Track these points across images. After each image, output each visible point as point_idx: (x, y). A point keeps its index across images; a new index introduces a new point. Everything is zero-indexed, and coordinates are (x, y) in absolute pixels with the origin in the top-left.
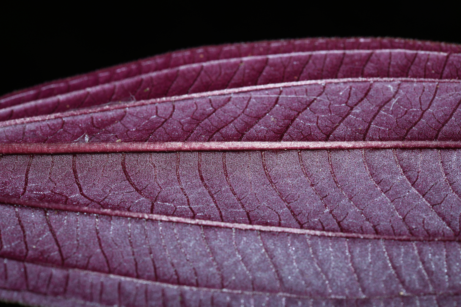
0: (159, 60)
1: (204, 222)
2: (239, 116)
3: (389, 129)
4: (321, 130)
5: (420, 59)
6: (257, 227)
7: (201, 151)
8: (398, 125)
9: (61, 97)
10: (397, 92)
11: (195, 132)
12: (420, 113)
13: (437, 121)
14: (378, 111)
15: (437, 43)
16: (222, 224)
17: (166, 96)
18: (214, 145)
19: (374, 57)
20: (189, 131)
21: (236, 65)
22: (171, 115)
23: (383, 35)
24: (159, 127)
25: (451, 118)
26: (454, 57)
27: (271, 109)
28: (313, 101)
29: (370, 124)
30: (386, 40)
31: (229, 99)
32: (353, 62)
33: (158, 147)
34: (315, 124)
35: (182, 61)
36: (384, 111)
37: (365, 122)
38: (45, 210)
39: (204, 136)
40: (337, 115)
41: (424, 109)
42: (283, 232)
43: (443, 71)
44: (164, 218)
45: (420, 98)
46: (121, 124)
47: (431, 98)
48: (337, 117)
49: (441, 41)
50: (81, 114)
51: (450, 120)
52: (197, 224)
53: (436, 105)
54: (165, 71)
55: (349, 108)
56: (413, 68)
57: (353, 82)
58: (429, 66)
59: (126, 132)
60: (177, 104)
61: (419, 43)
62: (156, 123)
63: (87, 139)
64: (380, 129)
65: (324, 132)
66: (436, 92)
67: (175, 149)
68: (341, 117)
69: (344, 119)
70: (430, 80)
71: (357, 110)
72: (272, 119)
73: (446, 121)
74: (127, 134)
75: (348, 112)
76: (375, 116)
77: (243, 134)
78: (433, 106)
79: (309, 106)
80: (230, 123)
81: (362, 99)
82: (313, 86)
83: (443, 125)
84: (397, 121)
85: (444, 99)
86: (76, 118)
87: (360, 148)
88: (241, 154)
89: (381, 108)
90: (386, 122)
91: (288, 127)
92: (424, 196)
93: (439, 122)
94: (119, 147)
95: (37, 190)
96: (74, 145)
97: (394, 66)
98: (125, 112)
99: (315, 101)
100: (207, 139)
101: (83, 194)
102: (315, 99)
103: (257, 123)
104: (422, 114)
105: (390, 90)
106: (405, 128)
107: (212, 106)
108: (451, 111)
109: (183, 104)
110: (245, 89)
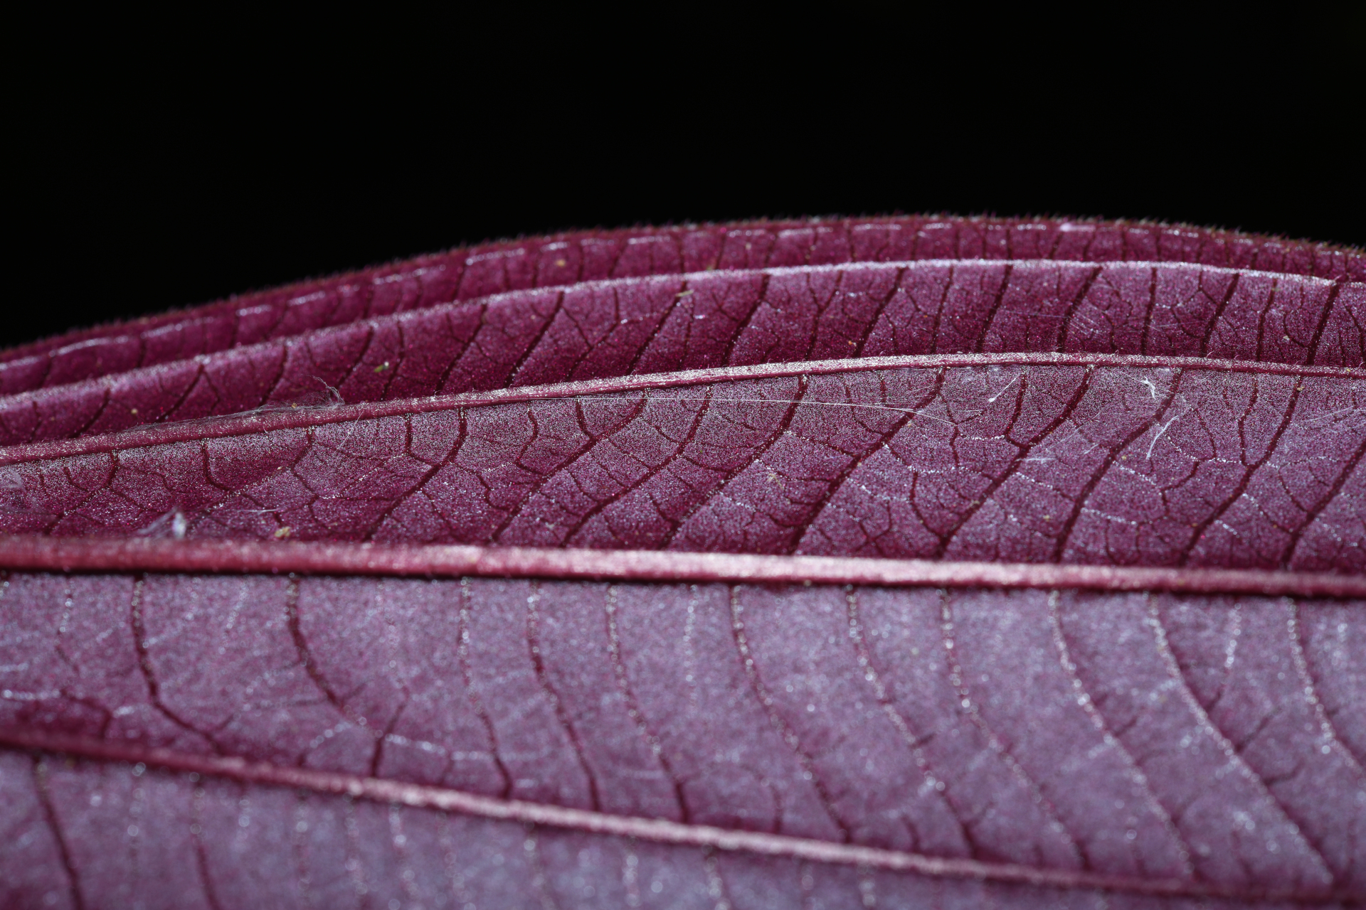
0: (425, 270)
1: (538, 813)
2: (667, 461)
3: (1141, 524)
4: (925, 520)
5: (1247, 296)
6: (705, 834)
7: (540, 577)
8: (1167, 511)
9: (117, 383)
10: (1167, 403)
11: (525, 509)
12: (1241, 471)
13: (1294, 500)
14: (1107, 464)
15: (1301, 246)
16: (595, 821)
17: (440, 390)
18: (581, 560)
19: (1100, 284)
20: (506, 509)
21: (670, 296)
22: (454, 453)
23: (1133, 215)
24: (414, 489)
25: (1338, 492)
26: (1354, 293)
27: (768, 444)
28: (903, 422)
29: (1079, 503)
30: (1139, 230)
31: (638, 408)
32: (1033, 299)
33: (402, 559)
34: (904, 499)
35: (498, 278)
36: (1124, 463)
37: (1064, 496)
38: (35, 754)
39: (551, 527)
40: (974, 469)
41: (1253, 462)
42: (787, 856)
43: (1317, 337)
44: (412, 795)
45: (1241, 424)
46: (296, 475)
47: (1275, 426)
48: (975, 476)
49: (1315, 239)
50: (171, 441)
51: (1335, 499)
52: (514, 820)
53: (1292, 448)
54: (442, 309)
55: (1016, 450)
56: (1221, 324)
57: (1032, 364)
58: (1272, 319)
59: (310, 504)
60: (473, 418)
61: (1244, 241)
62: (404, 477)
63: (180, 526)
64: (1109, 521)
65: (933, 525)
66: (1292, 405)
67: (456, 568)
68: (989, 477)
69: (997, 483)
70: (1274, 365)
71: (1038, 458)
72: (772, 477)
73: (1321, 505)
74: (311, 510)
75: (1013, 462)
76: (1096, 479)
77: (675, 525)
78: (1281, 453)
79: (888, 437)
80: (637, 484)
81: (1058, 422)
82: (905, 374)
83: (1311, 518)
84: (1164, 498)
85: (1318, 429)
86: (153, 452)
87: (1045, 588)
88: (667, 590)
89: (1115, 450)
90: (1132, 501)
91: (818, 505)
92: (1239, 748)
93: (1298, 505)
94: (278, 555)
95: (14, 688)
96: (140, 546)
97: (1162, 316)
98: (310, 438)
99: (910, 423)
100: (562, 534)
101: (158, 706)
102: (910, 416)
103: (721, 487)
104: (1247, 478)
105: (1147, 393)
106: (1188, 522)
107: (583, 425)
108: (1339, 470)
109: (492, 416)
110: (689, 375)
